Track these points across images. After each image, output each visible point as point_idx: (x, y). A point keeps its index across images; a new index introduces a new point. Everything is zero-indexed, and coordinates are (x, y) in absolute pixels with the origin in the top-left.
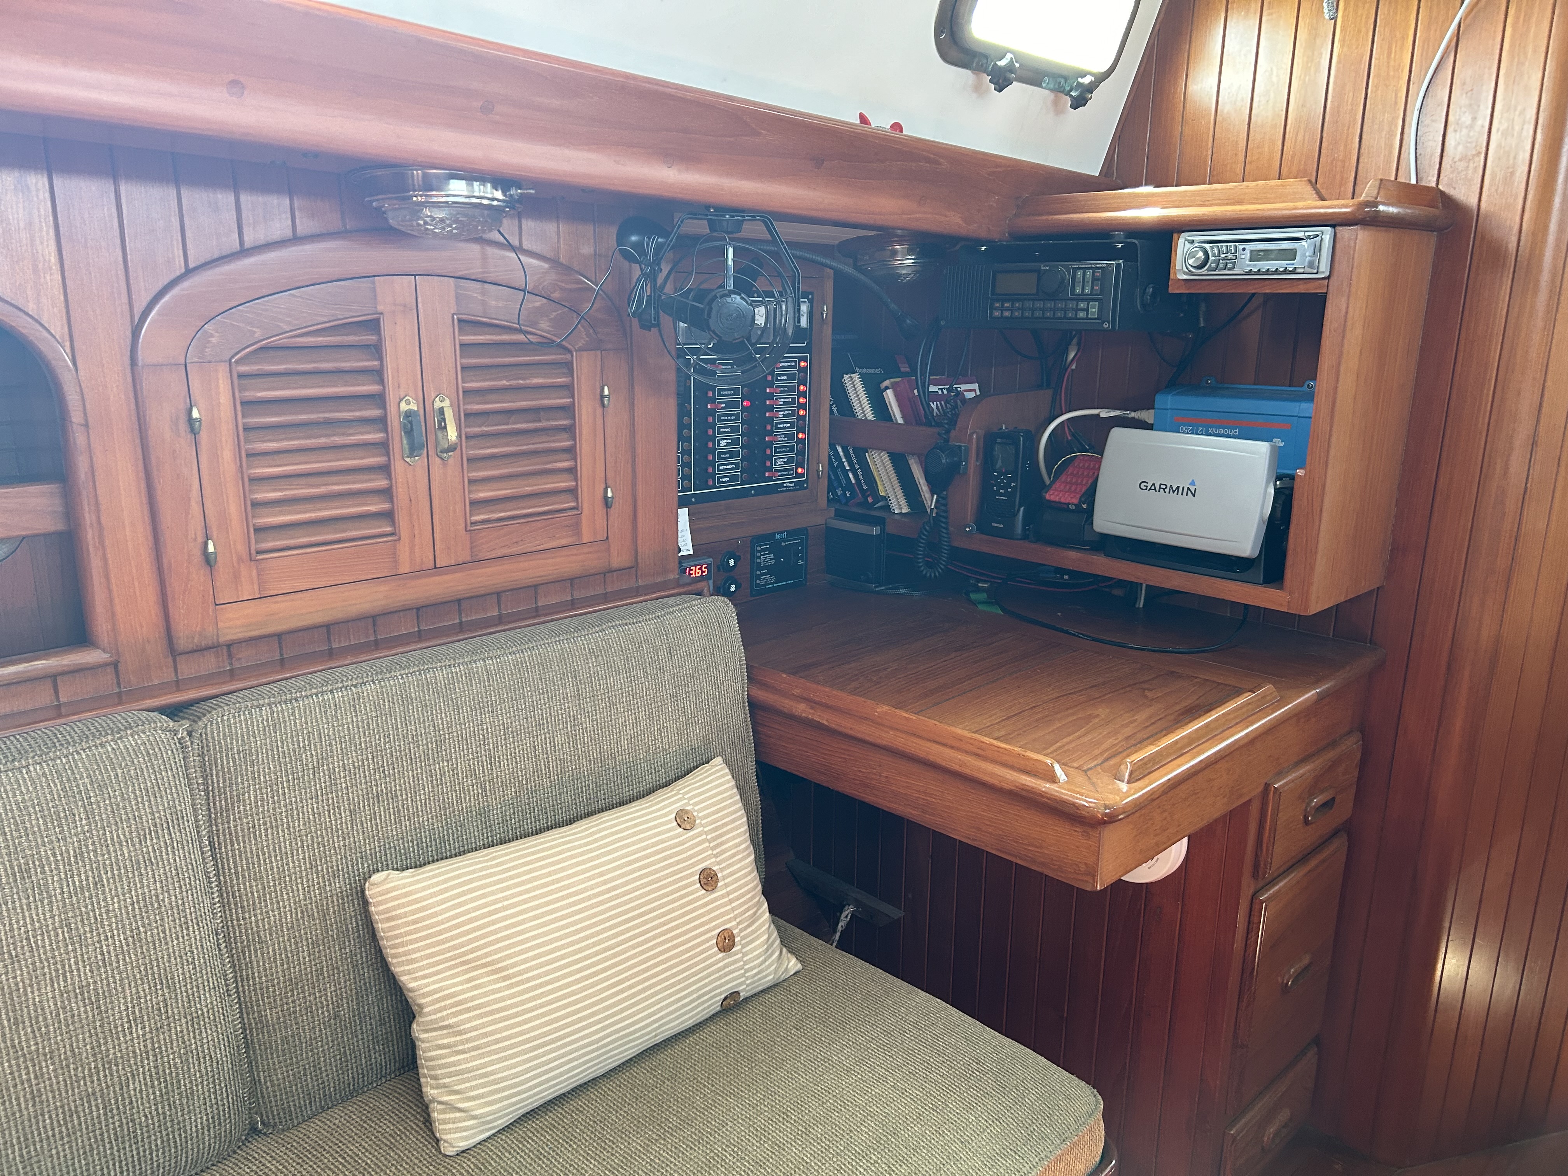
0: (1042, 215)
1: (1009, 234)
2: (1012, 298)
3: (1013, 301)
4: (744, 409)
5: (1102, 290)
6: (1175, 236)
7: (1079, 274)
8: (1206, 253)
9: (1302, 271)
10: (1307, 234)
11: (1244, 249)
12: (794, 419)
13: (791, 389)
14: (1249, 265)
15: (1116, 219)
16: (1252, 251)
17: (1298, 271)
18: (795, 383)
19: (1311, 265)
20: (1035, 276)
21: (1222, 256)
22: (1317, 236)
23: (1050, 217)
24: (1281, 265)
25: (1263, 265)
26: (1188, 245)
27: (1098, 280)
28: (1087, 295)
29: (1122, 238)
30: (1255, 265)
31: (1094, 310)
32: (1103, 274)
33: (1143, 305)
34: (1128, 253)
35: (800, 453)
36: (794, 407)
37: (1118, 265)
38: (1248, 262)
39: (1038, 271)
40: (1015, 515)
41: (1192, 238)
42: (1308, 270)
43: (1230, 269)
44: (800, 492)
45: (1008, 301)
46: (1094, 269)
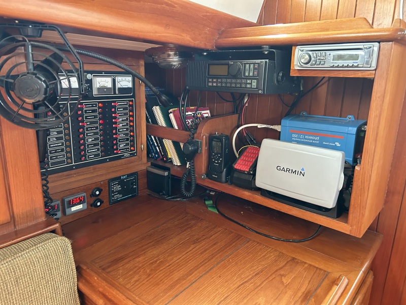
0: (230, 38)
1: (216, 47)
2: (217, 77)
3: (217, 78)
4: (100, 125)
5: (258, 74)
6: (293, 48)
7: (247, 66)
8: (310, 56)
9: (362, 66)
10: (365, 46)
11: (330, 55)
12: (128, 127)
13: (126, 114)
14: (332, 63)
15: (265, 39)
16: (334, 56)
17: (360, 66)
18: (127, 111)
19: (367, 63)
20: (227, 66)
21: (318, 58)
22: (371, 47)
23: (234, 39)
24: (350, 63)
25: (341, 63)
26: (300, 52)
27: (256, 69)
28: (251, 76)
29: (267, 49)
30: (336, 63)
31: (254, 84)
32: (259, 66)
33: (278, 81)
34: (270, 56)
35: (133, 141)
36: (128, 122)
37: (266, 62)
38: (332, 61)
39: (228, 64)
40: (222, 172)
41: (302, 49)
42: (365, 65)
43: (322, 65)
44: (133, 158)
45: (215, 78)
46: (254, 64)
